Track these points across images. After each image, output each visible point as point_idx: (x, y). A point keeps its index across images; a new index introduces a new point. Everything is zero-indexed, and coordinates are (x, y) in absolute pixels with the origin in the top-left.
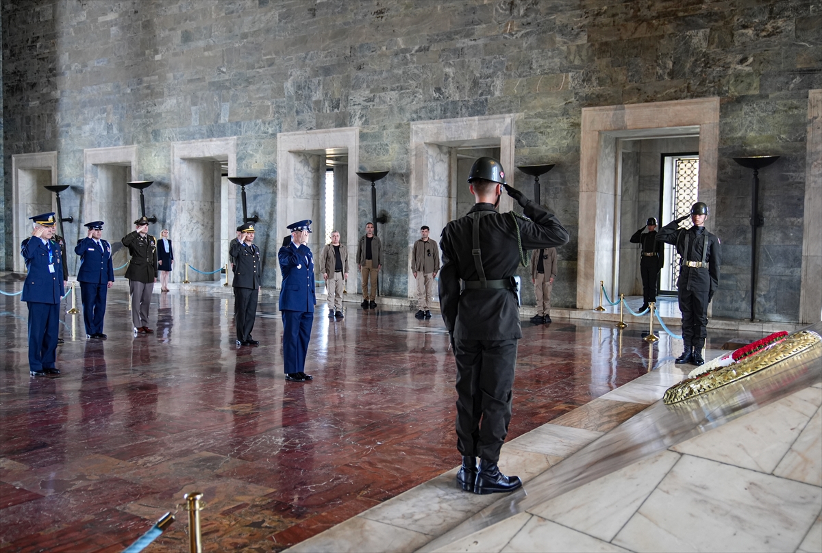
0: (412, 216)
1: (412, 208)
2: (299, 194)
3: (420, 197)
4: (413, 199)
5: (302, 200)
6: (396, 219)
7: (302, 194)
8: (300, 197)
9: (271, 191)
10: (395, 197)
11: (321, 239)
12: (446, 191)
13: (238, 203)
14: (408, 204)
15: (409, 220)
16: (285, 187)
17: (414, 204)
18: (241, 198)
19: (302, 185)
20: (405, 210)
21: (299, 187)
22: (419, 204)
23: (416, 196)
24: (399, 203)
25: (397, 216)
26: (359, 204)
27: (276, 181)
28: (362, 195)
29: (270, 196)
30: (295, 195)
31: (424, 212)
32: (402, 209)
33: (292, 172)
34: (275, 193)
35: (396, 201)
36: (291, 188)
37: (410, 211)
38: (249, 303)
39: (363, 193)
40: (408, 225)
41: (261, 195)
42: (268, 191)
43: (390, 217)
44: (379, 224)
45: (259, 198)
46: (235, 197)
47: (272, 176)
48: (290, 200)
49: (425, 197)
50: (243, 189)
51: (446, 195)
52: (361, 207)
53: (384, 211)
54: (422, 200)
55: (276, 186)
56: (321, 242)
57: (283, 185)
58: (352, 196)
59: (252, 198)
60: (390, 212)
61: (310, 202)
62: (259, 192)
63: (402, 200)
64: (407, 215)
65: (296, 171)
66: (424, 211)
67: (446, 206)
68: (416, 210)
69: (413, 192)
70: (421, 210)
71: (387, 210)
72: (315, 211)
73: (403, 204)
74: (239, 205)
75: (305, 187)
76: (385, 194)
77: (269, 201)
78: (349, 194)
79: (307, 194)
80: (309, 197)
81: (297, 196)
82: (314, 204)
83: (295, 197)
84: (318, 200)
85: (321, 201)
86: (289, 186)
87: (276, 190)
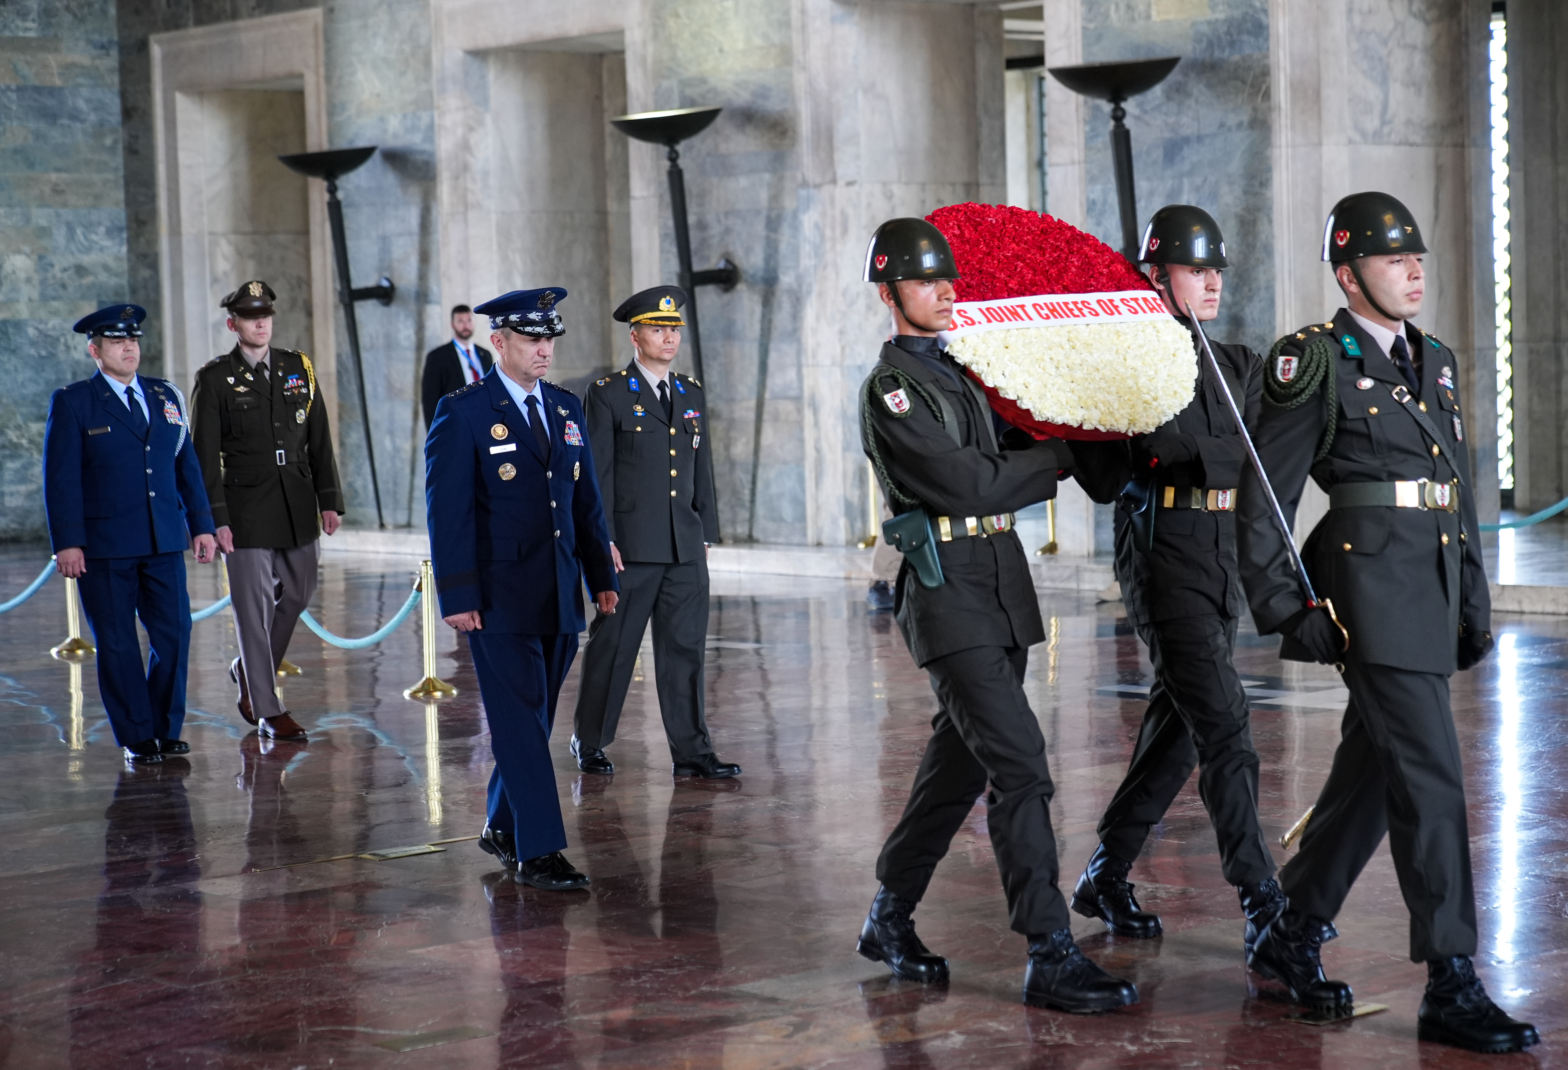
2: (1372, 123)
5: (1388, 151)
7: (1383, 123)
8: (1377, 138)
9: (1245, 118)
11: (1476, 326)
13: (1091, 179)
16: (1309, 95)
18: (1107, 157)
19: (1384, 81)
21: (1373, 93)
27: (1265, 73)
29: (1240, 140)
30: (1357, 127)
33: (1339, 27)
34: (1260, 125)
36: (1334, 100)
41: (1200, 139)
42: (1232, 120)
45: (1191, 155)
46: (1078, 154)
47: (1248, 47)
48: (1335, 154)
50: (1118, 116)
55: (1267, 95)
56: (1478, 341)
57: (1297, 88)
59: (1158, 154)
61: (1424, 156)
62: (1188, 125)
65: (1357, 20)
72: (1446, 198)
74: (1096, 193)
75: (1397, 92)
77: (1236, 166)
79: (1409, 122)
80: (1417, 138)
81: (1363, 134)
82: (1439, 169)
83: (1357, 137)
84: (1460, 147)
85: (1472, 153)
86: (1326, 92)
87: (1270, 109)
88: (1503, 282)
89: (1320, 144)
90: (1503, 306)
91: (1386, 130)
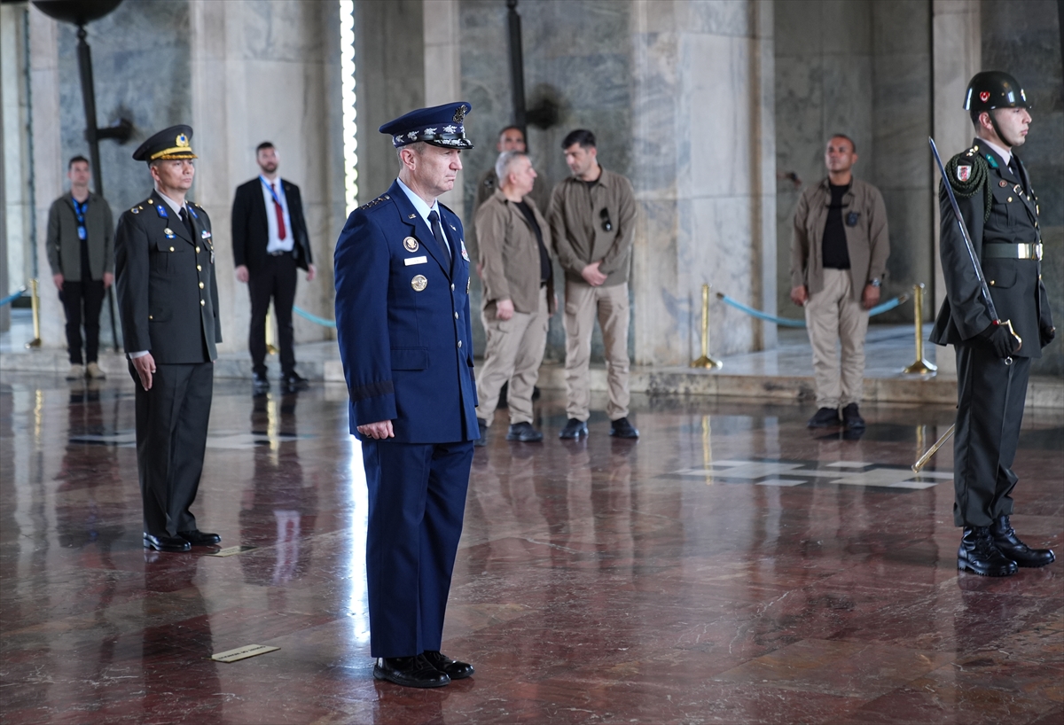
0: (641, 100)
1: (641, 70)
2: (260, 45)
3: (664, 37)
4: (643, 46)
5: (272, 65)
6: (587, 113)
7: (269, 44)
8: (264, 55)
9: (172, 38)
10: (581, 41)
11: (332, 186)
12: (741, 17)
13: (63, 80)
14: (625, 61)
15: (632, 115)
16: (217, 24)
17: (645, 60)
18: (74, 65)
19: (268, 16)
20: (617, 81)
21: (261, 24)
22: (663, 61)
23: (652, 36)
24: (595, 60)
25: (590, 100)
26: (464, 70)
27: (185, 8)
28: (473, 38)
29: (169, 54)
30: (250, 47)
31: (678, 87)
32: (608, 80)
34: (183, 44)
35: (586, 52)
36: (235, 28)
37: (635, 83)
38: (185, 406)
39: (477, 32)
40: (629, 129)
41: (140, 53)
42: (163, 40)
43: (569, 106)
44: (533, 132)
45: (134, 65)
46: (53, 62)
48: (235, 65)
49: (683, 38)
50: (82, 35)
51: (743, 28)
52: (470, 77)
53: (547, 86)
54: (671, 49)
55: (187, 23)
56: (334, 197)
57: (208, 18)
58: (439, 45)
59: (111, 63)
60: (567, 92)
61: (296, 69)
62: (132, 44)
63: (605, 50)
64: (626, 99)
66: (679, 83)
67: (742, 66)
68: (656, 82)
69: (641, 23)
70: (669, 78)
71: (556, 82)
73: (610, 64)
74: (67, 90)
75: (278, 24)
76: (547, 32)
77: (165, 72)
78: (428, 38)
79: (286, 45)
80: (291, 56)
81: (255, 52)
82: (307, 78)
83: (250, 54)
84: (321, 63)
85: (328, 68)
86: (229, 22)
87: (189, 33)
88: (351, 159)
89: (224, 58)
90: (351, 175)
91: (270, 50)
